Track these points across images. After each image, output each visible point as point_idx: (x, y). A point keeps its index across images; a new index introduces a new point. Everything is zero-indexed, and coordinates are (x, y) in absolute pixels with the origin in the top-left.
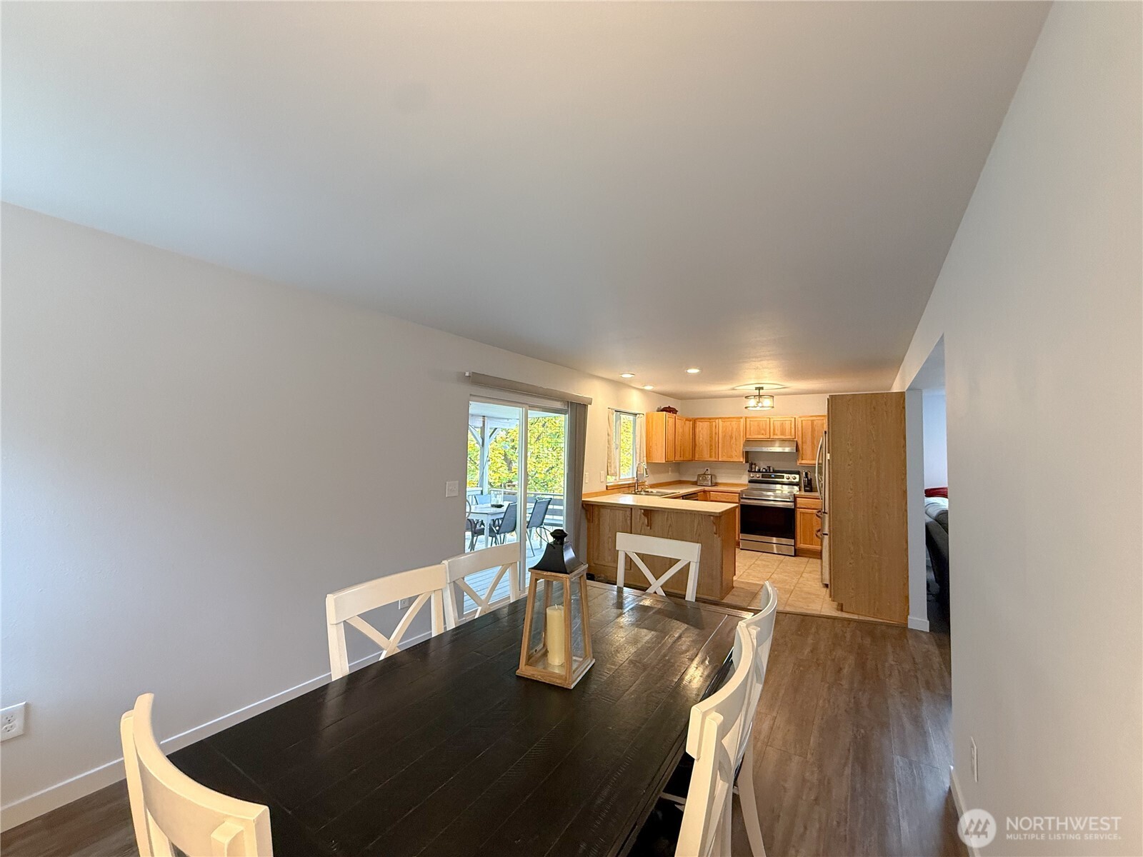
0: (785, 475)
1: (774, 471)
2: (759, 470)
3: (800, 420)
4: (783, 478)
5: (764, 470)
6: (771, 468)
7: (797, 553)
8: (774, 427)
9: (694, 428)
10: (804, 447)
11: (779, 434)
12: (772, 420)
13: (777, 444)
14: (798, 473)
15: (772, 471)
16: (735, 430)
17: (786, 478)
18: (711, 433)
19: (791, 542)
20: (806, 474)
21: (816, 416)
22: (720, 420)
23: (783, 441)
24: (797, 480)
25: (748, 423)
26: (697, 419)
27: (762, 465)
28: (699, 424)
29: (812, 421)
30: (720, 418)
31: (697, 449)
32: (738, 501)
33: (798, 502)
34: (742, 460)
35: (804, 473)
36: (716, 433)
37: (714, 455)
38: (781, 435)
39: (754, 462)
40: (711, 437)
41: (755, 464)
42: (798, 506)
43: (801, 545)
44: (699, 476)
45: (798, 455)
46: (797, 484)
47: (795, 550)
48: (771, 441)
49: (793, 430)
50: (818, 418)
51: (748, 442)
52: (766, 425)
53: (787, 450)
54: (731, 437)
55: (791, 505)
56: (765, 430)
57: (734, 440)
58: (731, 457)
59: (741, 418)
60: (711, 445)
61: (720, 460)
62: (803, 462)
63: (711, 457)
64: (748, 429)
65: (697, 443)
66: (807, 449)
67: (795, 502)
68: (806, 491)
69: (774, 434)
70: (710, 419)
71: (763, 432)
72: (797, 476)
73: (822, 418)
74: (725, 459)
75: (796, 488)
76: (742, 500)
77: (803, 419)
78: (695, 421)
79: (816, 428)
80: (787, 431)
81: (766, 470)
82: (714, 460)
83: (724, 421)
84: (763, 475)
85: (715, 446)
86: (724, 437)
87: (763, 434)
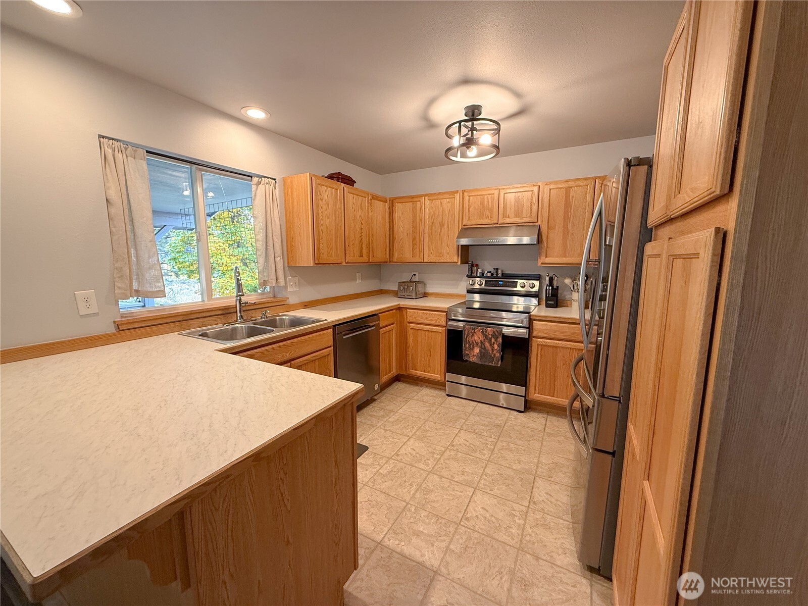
0: (520, 282)
1: (504, 276)
2: (483, 274)
3: (547, 188)
4: (516, 287)
5: (489, 275)
6: (500, 271)
7: (529, 406)
8: (504, 204)
9: (391, 213)
10: (551, 235)
11: (513, 216)
13: (512, 231)
14: (538, 278)
15: (500, 275)
16: (447, 213)
17: (521, 285)
18: (414, 221)
19: (521, 390)
20: (551, 279)
22: (426, 198)
23: (521, 226)
24: (536, 289)
25: (467, 198)
26: (396, 198)
27: (487, 266)
28: (398, 207)
29: (568, 189)
30: (426, 195)
31: (396, 244)
32: (444, 323)
33: (535, 327)
34: (456, 259)
35: (547, 278)
36: (421, 220)
37: (418, 254)
38: (516, 217)
39: (475, 263)
40: (414, 226)
41: (477, 265)
42: (535, 334)
43: (535, 396)
44: (400, 284)
45: (540, 249)
46: (536, 295)
47: (526, 401)
48: (503, 228)
49: (535, 208)
50: (577, 183)
51: (465, 231)
53: (526, 240)
54: (442, 225)
55: (523, 332)
56: (491, 210)
57: (445, 229)
58: (441, 255)
59: (457, 192)
60: (414, 239)
61: (425, 261)
62: (548, 260)
63: (415, 256)
64: (466, 211)
65: (396, 236)
66: (555, 239)
67: (530, 328)
68: (548, 306)
69: (504, 216)
70: (413, 197)
71: (488, 213)
72: (537, 283)
73: (585, 182)
74: (433, 258)
75: (534, 301)
76: (451, 323)
77: (552, 187)
78: (392, 202)
79: (573, 201)
80: (524, 211)
81: (492, 274)
82: (420, 261)
83: (433, 200)
84: (486, 282)
85: (420, 240)
86: (432, 225)
87: (487, 217)
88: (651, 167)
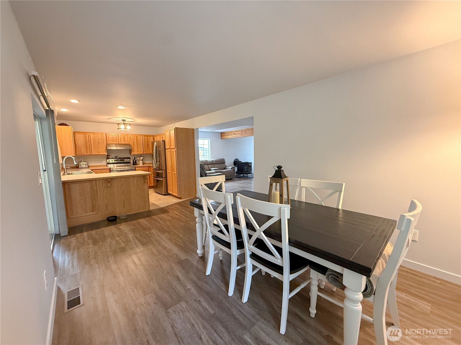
0: (125, 159)
2: (112, 158)
3: (131, 136)
6: (118, 157)
8: (121, 139)
10: (134, 147)
11: (123, 141)
12: (119, 135)
16: (100, 139)
18: (86, 140)
20: (135, 158)
21: (138, 135)
22: (91, 133)
25: (107, 136)
27: (113, 156)
29: (137, 137)
31: (77, 148)
35: (133, 158)
36: (89, 140)
37: (89, 152)
38: (124, 142)
39: (109, 155)
40: (86, 142)
44: (78, 163)
49: (129, 140)
51: (108, 145)
52: (116, 137)
54: (99, 142)
57: (100, 144)
58: (99, 152)
59: (104, 133)
60: (86, 147)
61: (93, 154)
62: (134, 153)
63: (87, 152)
64: (107, 139)
69: (121, 141)
70: (84, 132)
71: (115, 140)
73: (140, 135)
74: (95, 153)
77: (133, 135)
79: (138, 140)
80: (126, 140)
81: (116, 158)
82: (90, 154)
83: (94, 134)
84: (114, 160)
85: (89, 148)
86: (94, 142)
87: (115, 141)
88: (165, 142)
